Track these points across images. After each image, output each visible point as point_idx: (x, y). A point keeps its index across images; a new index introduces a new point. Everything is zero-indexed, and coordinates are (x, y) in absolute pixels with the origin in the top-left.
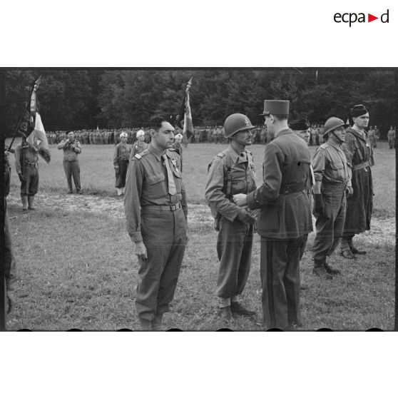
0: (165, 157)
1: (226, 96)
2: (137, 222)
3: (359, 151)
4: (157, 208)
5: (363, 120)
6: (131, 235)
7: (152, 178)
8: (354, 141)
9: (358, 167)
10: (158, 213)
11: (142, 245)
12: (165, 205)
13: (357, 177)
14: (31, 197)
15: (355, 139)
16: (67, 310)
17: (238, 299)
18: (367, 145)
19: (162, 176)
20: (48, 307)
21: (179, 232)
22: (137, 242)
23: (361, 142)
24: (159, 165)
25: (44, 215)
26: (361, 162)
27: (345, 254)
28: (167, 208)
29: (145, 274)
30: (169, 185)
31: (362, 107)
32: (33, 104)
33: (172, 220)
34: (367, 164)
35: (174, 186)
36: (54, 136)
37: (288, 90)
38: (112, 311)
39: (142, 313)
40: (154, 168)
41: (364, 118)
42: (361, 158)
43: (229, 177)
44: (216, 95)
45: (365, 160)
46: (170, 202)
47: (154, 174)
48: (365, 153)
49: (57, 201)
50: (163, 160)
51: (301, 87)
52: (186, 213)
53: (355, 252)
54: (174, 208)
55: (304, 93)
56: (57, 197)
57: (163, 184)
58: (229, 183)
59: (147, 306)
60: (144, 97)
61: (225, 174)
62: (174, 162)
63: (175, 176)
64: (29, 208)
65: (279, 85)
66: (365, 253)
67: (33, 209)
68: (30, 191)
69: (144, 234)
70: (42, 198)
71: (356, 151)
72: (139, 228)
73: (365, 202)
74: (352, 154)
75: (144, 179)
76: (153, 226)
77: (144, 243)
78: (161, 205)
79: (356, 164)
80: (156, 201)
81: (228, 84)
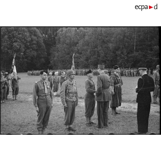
0: (44, 82)
1: (99, 57)
2: (36, 101)
3: (116, 80)
4: (42, 97)
5: (118, 70)
6: (34, 105)
7: (40, 88)
8: (114, 77)
9: (116, 85)
10: (42, 98)
11: (37, 108)
12: (44, 96)
13: (115, 89)
14: (16, 95)
15: (115, 76)
16: (19, 129)
17: (71, 126)
18: (119, 78)
19: (43, 88)
20: (14, 129)
21: (48, 104)
22: (36, 107)
23: (117, 77)
24: (43, 85)
25: (20, 102)
26: (117, 84)
27: (113, 114)
28: (45, 97)
29: (39, 116)
30: (45, 90)
31: (117, 66)
32: (13, 62)
33: (46, 101)
34: (119, 84)
35: (47, 91)
36: (31, 72)
37: (123, 54)
38: (33, 129)
39: (38, 128)
40: (41, 85)
41: (118, 69)
42: (117, 82)
43: (67, 88)
44: (95, 56)
45: (118, 83)
46: (45, 95)
47: (41, 87)
48: (118, 81)
49: (26, 97)
50: (44, 83)
51: (128, 53)
52: (52, 99)
53: (117, 113)
54: (47, 97)
55: (129, 55)
56: (26, 95)
57: (43, 90)
58: (67, 90)
59: (39, 126)
60: (67, 57)
61: (66, 87)
62: (47, 84)
63: (47, 88)
64: (15, 99)
65: (119, 52)
66: (120, 114)
67: (17, 100)
68: (16, 93)
69: (38, 105)
70: (21, 96)
71: (115, 80)
72: (37, 103)
73: (119, 97)
74: (114, 81)
75: (38, 89)
76: (41, 102)
77: (38, 107)
78: (43, 96)
79: (115, 84)
80: (42, 95)
81: (100, 52)
